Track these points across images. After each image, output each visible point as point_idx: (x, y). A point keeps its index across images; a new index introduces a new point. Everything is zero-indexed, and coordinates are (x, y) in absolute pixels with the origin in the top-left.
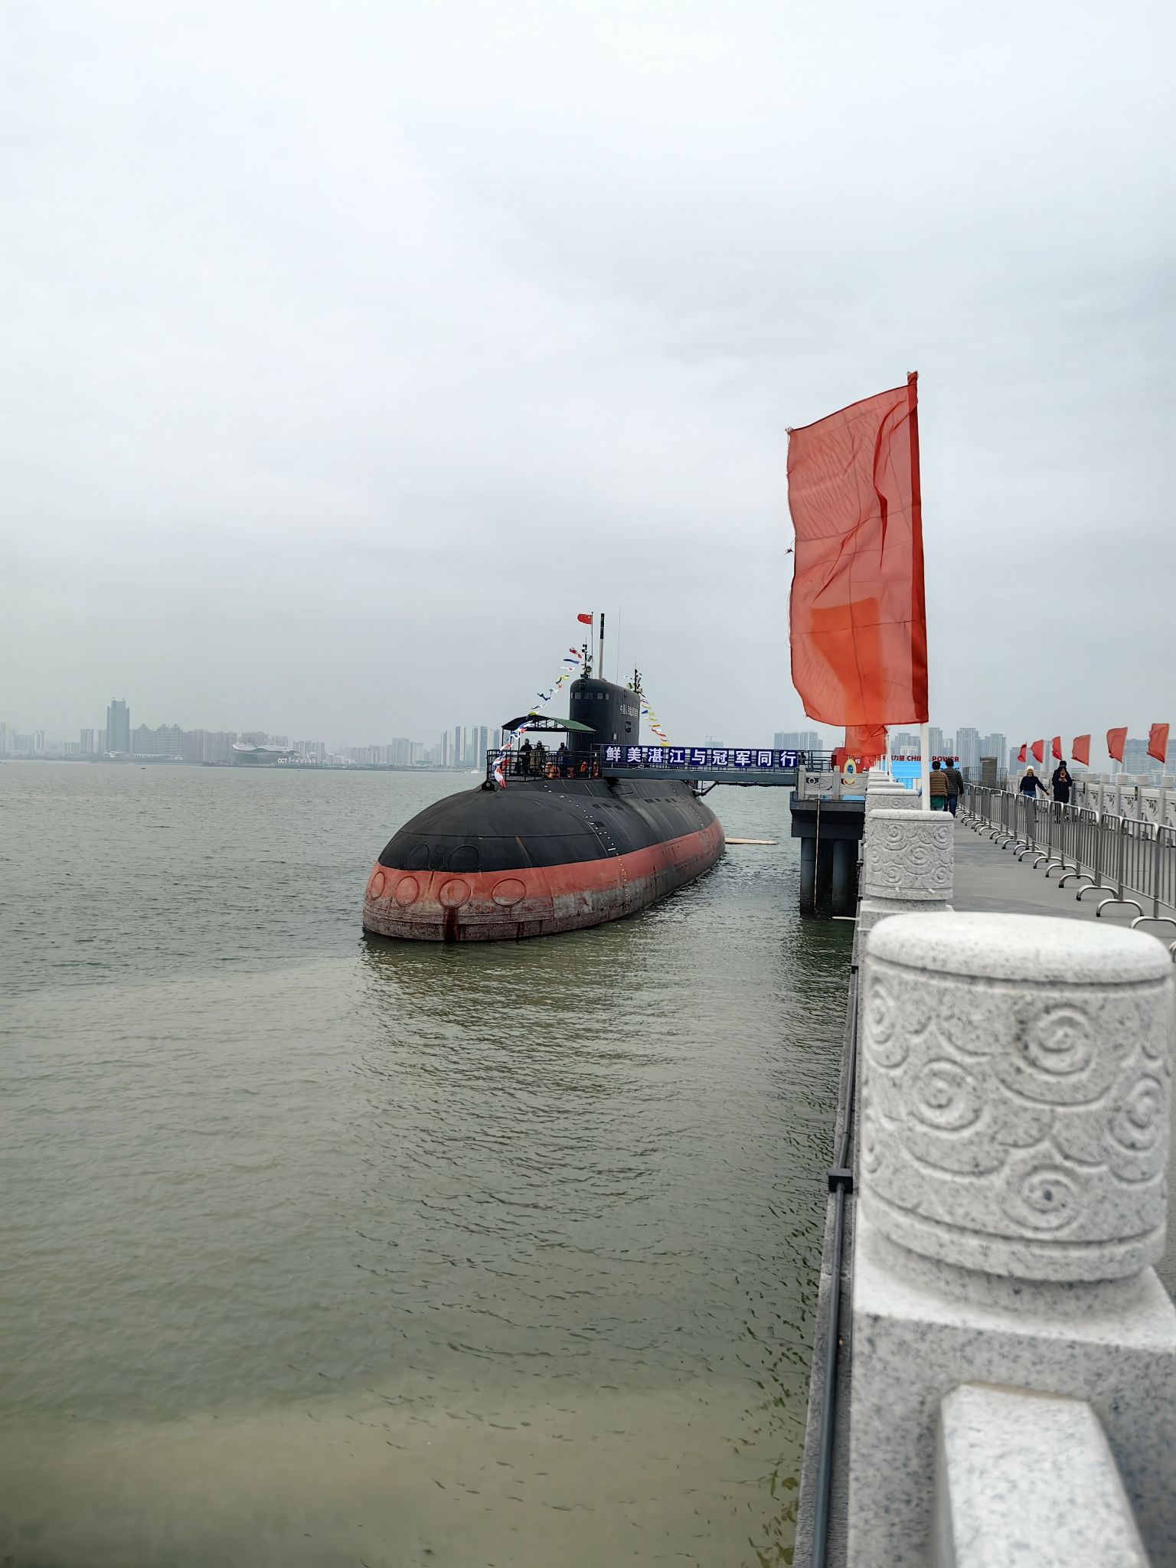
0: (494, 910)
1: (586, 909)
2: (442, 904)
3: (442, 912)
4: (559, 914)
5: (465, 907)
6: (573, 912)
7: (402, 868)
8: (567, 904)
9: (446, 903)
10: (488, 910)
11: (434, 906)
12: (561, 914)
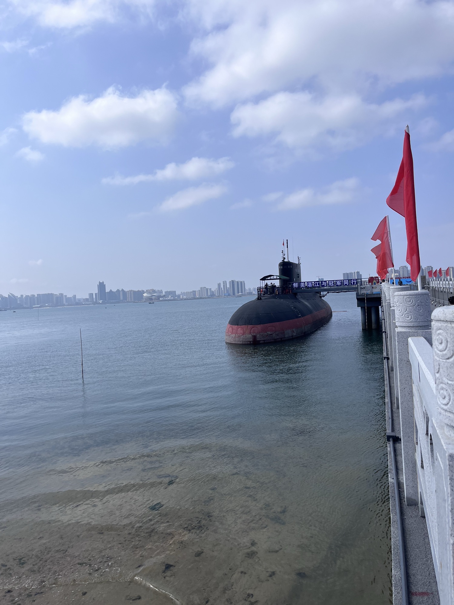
0: (267, 335)
1: (294, 334)
2: (251, 335)
3: (252, 337)
4: (286, 336)
5: (258, 335)
6: (290, 335)
7: (238, 325)
8: (289, 333)
9: (253, 334)
10: (265, 336)
11: (249, 336)
12: (287, 336)
